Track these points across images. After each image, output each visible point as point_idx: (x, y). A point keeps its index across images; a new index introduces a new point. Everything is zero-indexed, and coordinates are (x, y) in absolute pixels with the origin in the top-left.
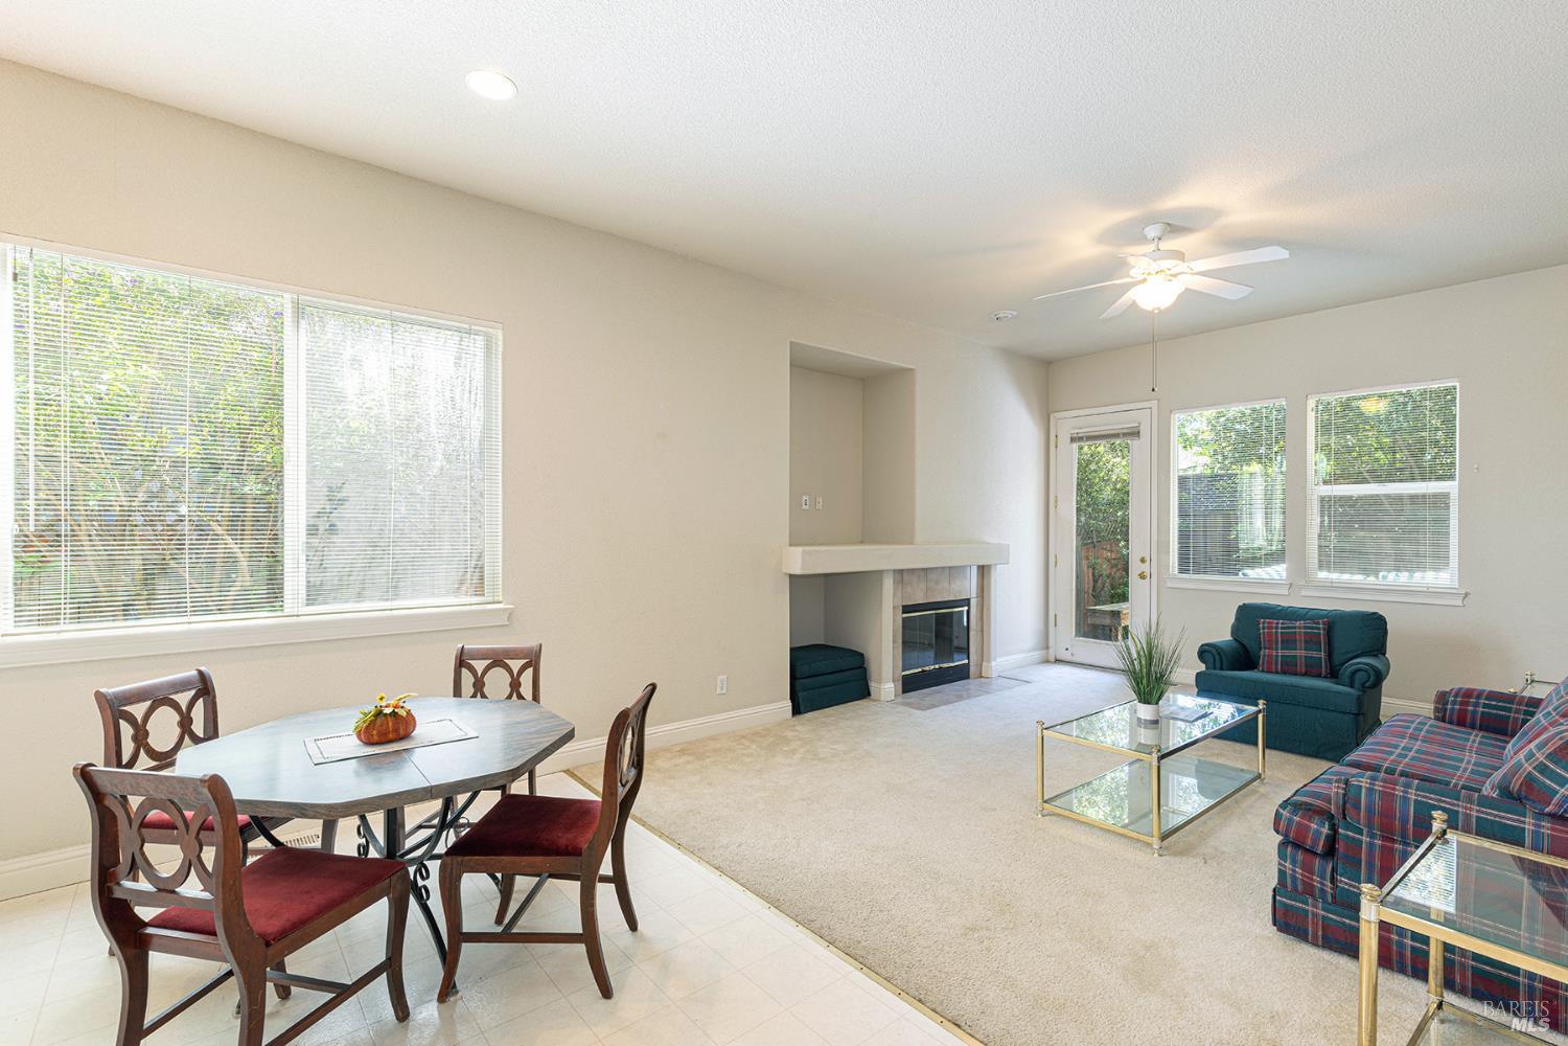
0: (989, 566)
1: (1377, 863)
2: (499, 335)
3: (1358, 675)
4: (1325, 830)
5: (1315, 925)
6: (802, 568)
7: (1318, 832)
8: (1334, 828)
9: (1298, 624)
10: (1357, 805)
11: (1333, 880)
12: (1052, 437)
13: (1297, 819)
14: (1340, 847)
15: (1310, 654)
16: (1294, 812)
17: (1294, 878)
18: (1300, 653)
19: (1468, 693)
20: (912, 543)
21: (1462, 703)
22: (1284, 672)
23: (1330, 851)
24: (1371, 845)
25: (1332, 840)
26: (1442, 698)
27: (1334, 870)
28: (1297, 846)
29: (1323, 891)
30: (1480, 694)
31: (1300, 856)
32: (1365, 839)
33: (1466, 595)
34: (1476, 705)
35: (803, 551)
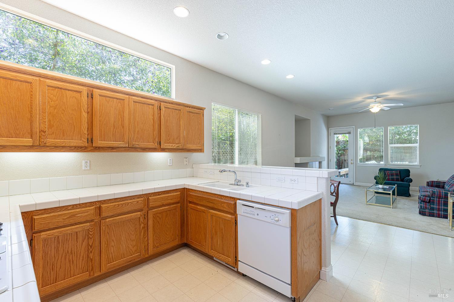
0: (321, 162)
1: (437, 202)
2: (260, 116)
3: (408, 180)
4: (429, 198)
5: (427, 213)
6: (300, 162)
7: (428, 199)
8: (430, 198)
9: (393, 171)
10: (435, 194)
11: (430, 206)
12: (329, 133)
13: (424, 197)
14: (431, 201)
15: (397, 177)
16: (423, 196)
17: (423, 207)
18: (395, 177)
19: (433, 182)
20: (310, 156)
21: (432, 183)
22: (392, 181)
23: (429, 202)
24: (436, 200)
25: (430, 200)
26: (428, 183)
27: (430, 204)
28: (424, 201)
29: (428, 208)
30: (435, 182)
31: (424, 203)
32: (435, 199)
33: (421, 166)
34: (434, 183)
35: (300, 159)
